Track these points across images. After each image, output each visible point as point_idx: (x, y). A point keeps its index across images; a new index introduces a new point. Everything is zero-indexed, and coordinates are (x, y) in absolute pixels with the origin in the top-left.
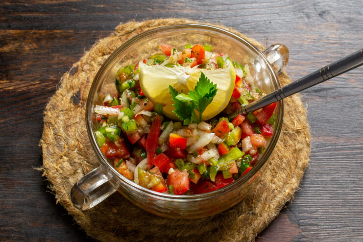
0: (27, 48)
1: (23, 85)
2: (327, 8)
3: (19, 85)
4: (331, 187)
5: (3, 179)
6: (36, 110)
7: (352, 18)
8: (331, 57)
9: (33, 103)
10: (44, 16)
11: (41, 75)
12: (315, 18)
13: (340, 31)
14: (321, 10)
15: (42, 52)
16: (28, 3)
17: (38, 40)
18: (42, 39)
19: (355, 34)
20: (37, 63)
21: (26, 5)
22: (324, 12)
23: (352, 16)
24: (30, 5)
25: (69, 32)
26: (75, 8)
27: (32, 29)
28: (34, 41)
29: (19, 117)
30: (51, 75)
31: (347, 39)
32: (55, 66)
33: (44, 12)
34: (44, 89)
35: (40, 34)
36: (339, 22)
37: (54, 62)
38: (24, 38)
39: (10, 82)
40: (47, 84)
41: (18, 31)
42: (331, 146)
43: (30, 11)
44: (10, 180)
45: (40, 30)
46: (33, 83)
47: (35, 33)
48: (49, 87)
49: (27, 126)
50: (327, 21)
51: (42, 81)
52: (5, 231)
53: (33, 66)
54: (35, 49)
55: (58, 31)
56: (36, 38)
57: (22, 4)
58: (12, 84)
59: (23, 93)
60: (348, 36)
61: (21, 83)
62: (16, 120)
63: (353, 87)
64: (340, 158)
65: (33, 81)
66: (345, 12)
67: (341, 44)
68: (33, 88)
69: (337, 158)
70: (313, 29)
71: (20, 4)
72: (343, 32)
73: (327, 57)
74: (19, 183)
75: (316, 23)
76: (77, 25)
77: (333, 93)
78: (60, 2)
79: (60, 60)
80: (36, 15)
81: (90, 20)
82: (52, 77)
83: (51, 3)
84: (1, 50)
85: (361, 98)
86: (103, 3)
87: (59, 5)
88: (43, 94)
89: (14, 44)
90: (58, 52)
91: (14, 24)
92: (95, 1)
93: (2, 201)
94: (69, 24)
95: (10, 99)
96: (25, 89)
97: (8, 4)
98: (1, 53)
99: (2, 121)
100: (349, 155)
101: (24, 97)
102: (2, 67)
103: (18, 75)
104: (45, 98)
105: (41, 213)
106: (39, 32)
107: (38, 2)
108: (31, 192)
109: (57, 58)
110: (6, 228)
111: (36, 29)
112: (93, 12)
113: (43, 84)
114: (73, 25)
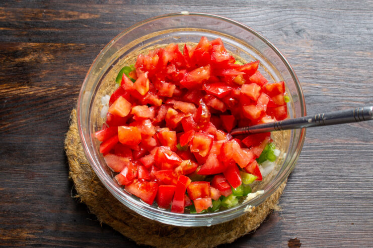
0: (45, 59)
1: (42, 90)
2: (303, 27)
3: (38, 90)
4: (306, 181)
5: (25, 171)
6: (53, 112)
7: (325, 36)
8: (306, 69)
9: (51, 106)
10: (60, 31)
11: (57, 82)
12: (292, 36)
13: (315, 47)
14: (297, 29)
15: (58, 62)
16: (46, 20)
17: (55, 52)
18: (58, 51)
19: (327, 49)
20: (54, 71)
21: (44, 21)
22: (300, 31)
23: (324, 34)
24: (47, 21)
25: (81, 46)
26: (86, 24)
27: (49, 42)
28: (51, 53)
29: (38, 117)
30: (66, 82)
31: (320, 54)
32: (70, 75)
33: (60, 28)
34: (59, 94)
35: (56, 46)
36: (313, 39)
37: (68, 71)
38: (43, 50)
39: (31, 88)
40: (62, 89)
41: (38, 44)
42: (307, 146)
43: (47, 27)
44: (31, 172)
45: (56, 43)
46: (50, 89)
47: (53, 46)
48: (64, 92)
49: (45, 125)
50: (303, 38)
51: (58, 87)
52: (26, 215)
53: (50, 74)
54: (52, 59)
55: (71, 44)
56: (53, 50)
57: (41, 21)
58: (32, 89)
59: (42, 97)
60: (321, 51)
61: (40, 88)
62: (36, 121)
63: (325, 95)
64: (314, 156)
65: (50, 87)
66: (318, 31)
67: (315, 58)
68: (50, 93)
69: (312, 156)
70: (291, 45)
71: (39, 21)
72: (317, 48)
73: (303, 69)
74: (39, 175)
75: (294, 40)
76: (88, 39)
77: (308, 100)
78: (74, 19)
79: (74, 69)
80: (52, 30)
81: (99, 35)
82: (66, 84)
83: (66, 20)
84: (23, 60)
85: (332, 104)
86: (111, 21)
87: (73, 22)
88: (58, 98)
89: (34, 55)
90: (71, 62)
91: (34, 37)
92: (103, 19)
93: (24, 190)
94: (81, 38)
95: (31, 102)
96: (43, 94)
97: (28, 20)
98: (23, 63)
99: (24, 121)
100: (322, 153)
101: (43, 101)
102: (24, 74)
103: (38, 81)
104: (61, 102)
105: (58, 201)
106: (55, 45)
107: (54, 19)
108: (49, 182)
109: (71, 67)
110: (28, 214)
111: (52, 42)
112: (102, 28)
113: (59, 90)
114: (85, 39)
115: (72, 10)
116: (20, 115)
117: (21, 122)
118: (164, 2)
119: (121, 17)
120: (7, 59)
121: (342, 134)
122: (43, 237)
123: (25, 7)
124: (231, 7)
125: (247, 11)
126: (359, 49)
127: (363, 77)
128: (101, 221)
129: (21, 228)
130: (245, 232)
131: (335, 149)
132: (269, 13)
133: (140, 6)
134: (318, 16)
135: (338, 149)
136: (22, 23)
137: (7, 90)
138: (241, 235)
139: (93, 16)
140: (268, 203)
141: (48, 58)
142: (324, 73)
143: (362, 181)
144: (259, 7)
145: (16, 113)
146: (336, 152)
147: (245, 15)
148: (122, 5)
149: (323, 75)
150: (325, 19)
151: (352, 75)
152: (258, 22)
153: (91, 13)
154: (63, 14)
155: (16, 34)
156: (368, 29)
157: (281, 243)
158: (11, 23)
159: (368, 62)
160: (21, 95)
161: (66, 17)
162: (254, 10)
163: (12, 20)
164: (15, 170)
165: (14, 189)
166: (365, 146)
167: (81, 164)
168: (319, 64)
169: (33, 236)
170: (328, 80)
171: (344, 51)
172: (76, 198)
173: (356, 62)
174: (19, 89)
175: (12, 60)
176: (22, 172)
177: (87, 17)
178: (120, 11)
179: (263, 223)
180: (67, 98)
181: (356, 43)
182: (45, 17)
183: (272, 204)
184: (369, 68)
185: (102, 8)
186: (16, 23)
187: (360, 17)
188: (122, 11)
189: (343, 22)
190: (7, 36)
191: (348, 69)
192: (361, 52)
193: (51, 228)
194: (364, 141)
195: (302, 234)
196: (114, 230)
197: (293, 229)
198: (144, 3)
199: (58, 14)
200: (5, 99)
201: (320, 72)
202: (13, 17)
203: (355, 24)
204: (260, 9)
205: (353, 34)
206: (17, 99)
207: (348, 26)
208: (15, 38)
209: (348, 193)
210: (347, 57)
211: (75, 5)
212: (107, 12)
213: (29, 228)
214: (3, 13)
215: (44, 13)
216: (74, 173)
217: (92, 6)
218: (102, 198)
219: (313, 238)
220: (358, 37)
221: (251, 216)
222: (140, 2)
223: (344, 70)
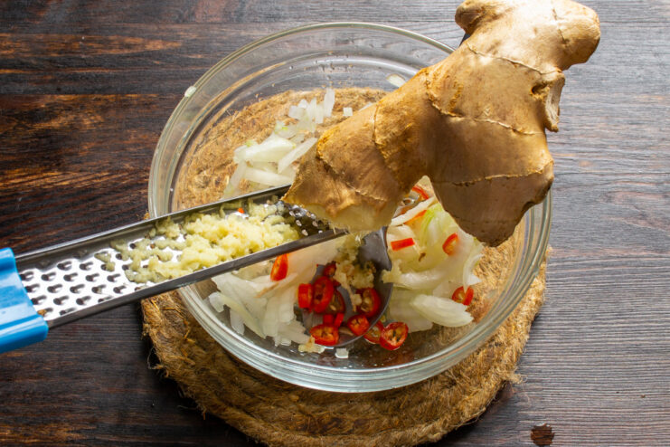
0: (87, 122)
1: (83, 179)
3: (77, 178)
4: (559, 325)
6: (105, 216)
9: (100, 206)
10: (112, 72)
11: (110, 163)
15: (110, 127)
16: (86, 54)
17: (104, 110)
18: (109, 107)
19: (585, 93)
20: (103, 144)
21: (83, 56)
24: (88, 56)
25: (151, 97)
26: (158, 60)
27: (93, 93)
28: (97, 112)
29: (79, 225)
30: (127, 162)
31: (573, 101)
32: (132, 149)
33: (111, 67)
34: (115, 184)
35: (106, 99)
37: (130, 142)
38: (82, 107)
39: (64, 174)
40: (120, 175)
41: (73, 97)
42: (558, 262)
43: (89, 66)
45: (106, 94)
46: (99, 175)
47: (100, 99)
48: (123, 180)
51: (112, 172)
52: (65, 400)
53: (97, 149)
54: (100, 123)
55: (133, 96)
56: (101, 106)
57: (77, 56)
58: (68, 177)
59: (85, 190)
61: (80, 175)
63: (586, 173)
64: (571, 280)
65: (99, 172)
68: (98, 183)
71: (73, 55)
74: (84, 327)
76: (162, 85)
77: (557, 182)
78: (135, 51)
79: (139, 139)
80: (99, 71)
81: (182, 78)
82: (127, 166)
83: (121, 52)
84: (47, 125)
85: (598, 189)
86: (202, 52)
87: (134, 56)
88: (114, 191)
89: (67, 116)
90: (134, 127)
91: (66, 85)
92: (188, 49)
93: (59, 355)
94: (150, 85)
95: (64, 199)
96: (86, 184)
97: (55, 55)
98: (48, 130)
99: (54, 233)
100: (585, 275)
101: (86, 196)
102: (50, 151)
103: (76, 163)
104: (118, 198)
105: (120, 372)
106: (105, 97)
107: (100, 52)
108: (103, 340)
109: (134, 136)
110: (67, 397)
111: (99, 93)
112: (186, 65)
113: (114, 177)
114: (157, 86)
115: (132, 36)
116: (47, 223)
117: (49, 234)
118: (295, 18)
119: (218, 44)
120: (19, 125)
121: (619, 239)
122: (97, 438)
123: (47, 33)
124: (414, 23)
125: (442, 29)
126: (641, 90)
127: (650, 139)
128: (204, 409)
129: (56, 422)
130: (460, 422)
131: (607, 266)
133: (251, 25)
135: (612, 266)
136: (43, 60)
137: (20, 180)
138: (453, 426)
139: (169, 44)
140: (498, 369)
141: (91, 120)
142: (582, 134)
143: (656, 322)
145: (39, 220)
146: (609, 272)
148: (220, 24)
149: (581, 138)
151: (631, 137)
153: (165, 40)
154: (116, 43)
155: (34, 80)
156: (656, 54)
157: (518, 433)
158: (24, 61)
159: (658, 113)
160: (47, 187)
161: (121, 49)
163: (26, 55)
165: (41, 353)
166: (658, 259)
167: (163, 309)
168: (572, 119)
169: (78, 435)
170: (590, 146)
171: (615, 96)
172: (157, 370)
173: (637, 113)
174: (44, 178)
175: (29, 125)
177: (159, 47)
178: (217, 35)
179: (492, 405)
180: (129, 191)
181: (636, 81)
182: (84, 49)
183: (505, 371)
184: (660, 123)
185: (186, 31)
186: (33, 62)
187: (642, 34)
188: (222, 35)
189: (612, 43)
190: (18, 85)
191: (624, 127)
192: (645, 96)
193: (110, 420)
194: (656, 250)
195: (554, 417)
196: (228, 425)
197: (539, 409)
198: (259, 20)
199: (107, 44)
200: (18, 195)
201: (575, 132)
202: (27, 50)
203: (633, 48)
205: (630, 65)
206: (39, 194)
207: (622, 51)
208: (33, 87)
209: (634, 343)
210: (622, 105)
211: (137, 26)
212: (194, 37)
213: (71, 422)
214: (8, 43)
215: (83, 41)
216: (152, 327)
217: (167, 26)
218: (203, 369)
219: (575, 423)
220: (638, 69)
221: (469, 394)
222: (252, 18)
223: (618, 128)
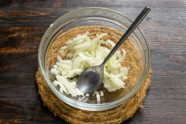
0: (23, 35)
2: (150, 17)
3: (20, 50)
4: (154, 92)
5: (15, 90)
6: (28, 61)
8: (152, 37)
9: (27, 58)
10: (30, 21)
11: (30, 46)
12: (145, 21)
13: (156, 26)
14: (147, 17)
15: (30, 36)
16: (23, 16)
17: (28, 31)
19: (162, 27)
21: (22, 17)
22: (149, 18)
23: (160, 20)
24: (24, 16)
25: (41, 28)
26: (43, 18)
27: (25, 27)
28: (26, 32)
30: (34, 46)
31: (159, 29)
32: (36, 42)
33: (30, 20)
34: (31, 52)
35: (29, 29)
36: (155, 22)
37: (35, 40)
38: (22, 31)
39: (17, 49)
41: (19, 28)
42: (154, 74)
43: (24, 19)
44: (18, 90)
45: (29, 27)
47: (27, 29)
48: (33, 51)
49: (24, 68)
50: (150, 22)
51: (30, 49)
52: (17, 112)
53: (26, 42)
54: (27, 35)
55: (36, 28)
56: (27, 30)
57: (20, 16)
58: (17, 50)
59: (22, 54)
60: (159, 28)
61: (21, 49)
62: (20, 65)
63: (162, 50)
65: (27, 49)
66: (158, 18)
67: (156, 32)
68: (26, 52)
69: (157, 79)
70: (144, 25)
71: (19, 16)
72: (157, 27)
73: (150, 37)
74: (22, 92)
75: (146, 23)
77: (154, 52)
78: (37, 15)
79: (37, 40)
80: (26, 21)
81: (50, 23)
82: (34, 47)
83: (33, 16)
84: (12, 36)
85: (166, 54)
86: (55, 15)
87: (36, 16)
88: (31, 54)
89: (18, 33)
90: (36, 36)
91: (18, 25)
92: (51, 15)
93: (15, 100)
94: (41, 25)
95: (17, 56)
96: (23, 52)
97: (14, 16)
98: (12, 37)
99: (14, 66)
100: (161, 78)
101: (23, 55)
102: (13, 43)
103: (20, 46)
104: (32, 56)
105: (32, 104)
107: (27, 15)
108: (27, 95)
112: (51, 19)
113: (31, 50)
114: (43, 25)
115: (36, 11)
116: (12, 63)
117: (12, 66)
118: (81, 6)
119: (60, 13)
120: (4, 36)
121: (171, 68)
122: (25, 123)
123: (12, 10)
124: (114, 8)
125: (122, 9)
127: (180, 40)
128: (55, 115)
129: (14, 118)
130: (126, 119)
131: (168, 76)
132: (133, 10)
133: (69, 8)
134: (157, 11)
135: (169, 75)
136: (11, 18)
137: (5, 51)
138: (124, 120)
139: (46, 13)
140: (137, 104)
141: (24, 34)
142: (161, 39)
143: (181, 91)
144: (128, 7)
145: (10, 62)
146: (168, 77)
147: (121, 11)
148: (60, 8)
149: (161, 40)
150: (160, 13)
151: (175, 40)
152: (128, 15)
153: (45, 12)
154: (31, 13)
155: (8, 23)
156: (182, 17)
157: (143, 122)
158: (6, 18)
159: (182, 33)
160: (12, 53)
161: (33, 15)
162: (126, 9)
163: (6, 16)
164: (10, 90)
165: (10, 99)
166: (182, 74)
167: (44, 87)
168: (158, 35)
169: (20, 122)
170: (163, 42)
171: (170, 28)
173: (177, 33)
174: (11, 50)
175: (7, 36)
176: (13, 91)
177: (43, 14)
178: (60, 11)
179: (135, 114)
180: (35, 54)
181: (176, 24)
182: (23, 15)
183: (139, 104)
184: (183, 36)
185: (51, 10)
186: (8, 18)
187: (178, 11)
188: (61, 11)
189: (169, 13)
190: (4, 25)
191: (173, 37)
192: (179, 28)
193: (29, 118)
194: (181, 71)
195: (153, 117)
196: (62, 119)
197: (148, 115)
198: (71, 7)
199: (29, 13)
200: (4, 55)
201: (159, 38)
202: (7, 15)
203: (175, 15)
204: (128, 8)
205: (175, 20)
206: (10, 55)
207: (172, 15)
208: (8, 25)
209: (175, 97)
210: (172, 31)
211: (37, 8)
212: (53, 11)
213: (18, 118)
214: (1, 13)
215: (22, 12)
216: (41, 92)
217: (46, 8)
218: (55, 104)
219: (158, 119)
220: (177, 21)
221: (129, 111)
222: (69, 6)
223: (171, 37)
